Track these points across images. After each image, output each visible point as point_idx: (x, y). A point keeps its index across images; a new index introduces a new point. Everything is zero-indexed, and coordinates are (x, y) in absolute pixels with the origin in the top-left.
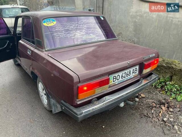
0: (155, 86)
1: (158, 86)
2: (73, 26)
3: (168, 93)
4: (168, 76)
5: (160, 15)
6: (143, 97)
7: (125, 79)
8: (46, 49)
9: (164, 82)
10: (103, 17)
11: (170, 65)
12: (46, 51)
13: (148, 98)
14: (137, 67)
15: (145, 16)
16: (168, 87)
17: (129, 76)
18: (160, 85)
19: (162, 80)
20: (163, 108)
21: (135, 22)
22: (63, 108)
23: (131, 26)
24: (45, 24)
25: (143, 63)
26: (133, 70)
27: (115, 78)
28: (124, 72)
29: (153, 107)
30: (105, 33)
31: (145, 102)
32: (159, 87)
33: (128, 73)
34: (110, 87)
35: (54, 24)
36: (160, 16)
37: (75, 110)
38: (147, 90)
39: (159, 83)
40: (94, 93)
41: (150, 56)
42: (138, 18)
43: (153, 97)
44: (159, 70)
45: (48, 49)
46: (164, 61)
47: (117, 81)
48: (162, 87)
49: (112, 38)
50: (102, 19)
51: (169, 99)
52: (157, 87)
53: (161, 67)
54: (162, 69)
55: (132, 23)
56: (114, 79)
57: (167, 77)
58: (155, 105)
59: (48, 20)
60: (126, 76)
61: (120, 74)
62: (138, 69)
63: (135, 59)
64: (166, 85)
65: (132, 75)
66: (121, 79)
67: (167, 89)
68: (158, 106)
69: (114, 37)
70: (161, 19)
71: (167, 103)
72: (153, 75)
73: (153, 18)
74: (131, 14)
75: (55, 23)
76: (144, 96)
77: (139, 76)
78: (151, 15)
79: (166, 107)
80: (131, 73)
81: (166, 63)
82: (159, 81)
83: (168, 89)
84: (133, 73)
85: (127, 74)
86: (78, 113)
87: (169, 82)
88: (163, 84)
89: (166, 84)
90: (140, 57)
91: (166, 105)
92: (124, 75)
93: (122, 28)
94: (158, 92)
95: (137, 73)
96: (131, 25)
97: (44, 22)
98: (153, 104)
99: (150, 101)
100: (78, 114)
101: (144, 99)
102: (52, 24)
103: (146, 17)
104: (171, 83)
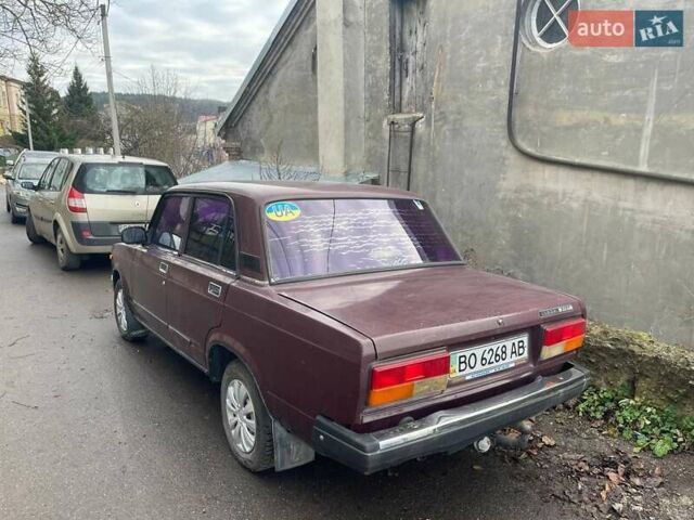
0: (587, 412)
1: (595, 411)
2: (345, 223)
3: (625, 434)
4: (623, 380)
5: (594, 202)
6: (549, 446)
7: (490, 368)
8: (273, 281)
9: (612, 401)
10: (423, 203)
11: (624, 347)
12: (271, 284)
13: (565, 449)
14: (525, 338)
15: (545, 202)
16: (625, 413)
17: (501, 362)
18: (601, 408)
19: (606, 394)
20: (612, 475)
21: (515, 220)
22: (322, 437)
23: (501, 232)
24: (272, 216)
25: (538, 326)
26: (514, 344)
27: (465, 362)
28: (487, 347)
29: (580, 474)
30: (421, 245)
31: (555, 460)
32: (599, 416)
33: (499, 352)
34: (450, 385)
35: (294, 217)
36: (594, 205)
37: (358, 439)
38: (562, 424)
39: (597, 403)
40: (410, 394)
41: (560, 310)
42: (525, 207)
43: (580, 445)
44: (593, 360)
45: (278, 279)
46: (605, 333)
47: (468, 370)
48: (607, 415)
49: (447, 259)
50: (421, 207)
51: (631, 451)
52: (592, 414)
53: (601, 354)
54: (604, 359)
55: (507, 224)
56: (460, 363)
57: (620, 383)
58: (587, 468)
59: (280, 205)
60: (493, 360)
61: (479, 351)
62: (526, 344)
63: (516, 314)
64: (619, 408)
65: (511, 361)
66: (479, 367)
67: (621, 420)
68: (596, 471)
69: (455, 257)
70: (597, 214)
71: (625, 463)
72: (572, 369)
73: (571, 210)
74: (500, 196)
75: (297, 213)
76: (553, 443)
77: (532, 366)
78: (564, 203)
79: (621, 473)
80: (509, 352)
81: (613, 339)
82: (595, 398)
83: (624, 420)
84: (512, 354)
85: (497, 355)
86: (368, 445)
87: (626, 400)
88: (611, 405)
89: (618, 405)
90: (531, 310)
91: (621, 468)
92: (487, 356)
93: (472, 236)
94: (594, 431)
95: (526, 355)
96: (504, 230)
97: (270, 211)
98: (581, 464)
99: (573, 456)
100: (368, 449)
101: (552, 452)
102: (290, 217)
103: (549, 205)
104: (632, 402)
